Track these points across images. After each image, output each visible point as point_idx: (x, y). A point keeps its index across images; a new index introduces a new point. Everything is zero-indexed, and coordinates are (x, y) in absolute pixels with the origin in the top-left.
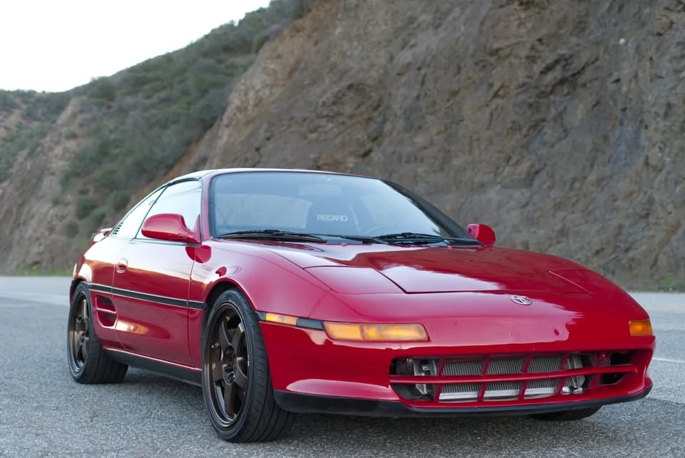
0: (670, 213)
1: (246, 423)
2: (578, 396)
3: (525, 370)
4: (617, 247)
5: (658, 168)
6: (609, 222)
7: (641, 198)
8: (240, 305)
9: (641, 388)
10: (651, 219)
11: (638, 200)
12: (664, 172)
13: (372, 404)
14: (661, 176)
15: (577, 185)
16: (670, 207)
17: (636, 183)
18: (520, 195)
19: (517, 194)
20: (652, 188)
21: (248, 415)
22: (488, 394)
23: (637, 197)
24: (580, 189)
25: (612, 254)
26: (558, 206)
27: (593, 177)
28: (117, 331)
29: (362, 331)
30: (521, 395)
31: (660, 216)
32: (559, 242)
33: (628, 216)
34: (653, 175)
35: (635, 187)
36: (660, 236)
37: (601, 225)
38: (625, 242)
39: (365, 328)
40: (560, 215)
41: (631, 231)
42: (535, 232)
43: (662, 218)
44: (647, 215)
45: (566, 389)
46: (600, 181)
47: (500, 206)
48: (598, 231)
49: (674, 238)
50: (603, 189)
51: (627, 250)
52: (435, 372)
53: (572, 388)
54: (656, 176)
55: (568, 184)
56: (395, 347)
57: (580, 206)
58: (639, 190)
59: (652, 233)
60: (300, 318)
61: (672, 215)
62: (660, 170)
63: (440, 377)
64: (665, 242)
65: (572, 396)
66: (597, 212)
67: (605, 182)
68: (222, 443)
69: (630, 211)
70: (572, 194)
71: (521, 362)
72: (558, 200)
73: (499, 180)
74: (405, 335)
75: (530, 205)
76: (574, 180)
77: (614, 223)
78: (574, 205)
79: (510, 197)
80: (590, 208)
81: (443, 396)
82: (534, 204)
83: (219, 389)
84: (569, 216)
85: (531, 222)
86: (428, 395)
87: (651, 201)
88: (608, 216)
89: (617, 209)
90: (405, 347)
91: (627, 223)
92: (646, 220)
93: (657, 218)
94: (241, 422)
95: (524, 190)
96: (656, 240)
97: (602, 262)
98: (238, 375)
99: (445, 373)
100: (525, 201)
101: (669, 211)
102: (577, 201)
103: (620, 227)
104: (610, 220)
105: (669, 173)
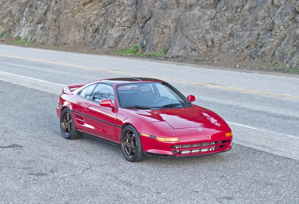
0: (282, 30)
1: (136, 158)
2: (214, 151)
3: (201, 146)
4: (257, 45)
5: (278, 6)
6: (253, 31)
7: (269, 21)
8: (133, 130)
9: (228, 149)
10: (273, 33)
11: (268, 21)
12: (280, 8)
13: (167, 155)
14: (279, 10)
15: (239, 10)
16: (282, 27)
17: (267, 12)
18: (210, 12)
19: (209, 12)
20: (275, 16)
21: (136, 156)
22: (193, 151)
23: (268, 20)
24: (240, 12)
25: (254, 48)
26: (229, 21)
27: (247, 7)
28: (85, 127)
29: (165, 139)
30: (200, 151)
31: (277, 31)
32: (229, 40)
33: (262, 29)
34: (275, 9)
35: (267, 15)
36: (277, 41)
37: (250, 33)
38: (261, 42)
39: (166, 138)
40: (230, 25)
41: (264, 37)
42: (217, 34)
43: (278, 32)
44: (271, 30)
45: (211, 150)
46: (250, 9)
47: (200, 18)
48: (248, 36)
49: (283, 43)
50: (251, 13)
51: (261, 47)
52: (181, 147)
53: (212, 149)
54: (277, 10)
55: (235, 9)
56: (172, 143)
57: (240, 21)
58: (269, 17)
59: (273, 39)
60: (150, 135)
61: (282, 31)
62: (279, 7)
63: (182, 148)
64: (279, 44)
65: (212, 151)
66: (248, 26)
67: (253, 10)
68: (129, 162)
69: (264, 26)
70: (236, 14)
71: (200, 144)
72: (229, 18)
73: (200, 3)
74: (174, 140)
75: (215, 19)
76: (238, 7)
77: (256, 32)
78: (237, 20)
79: (205, 14)
80: (245, 23)
81: (183, 153)
82: (217, 19)
83: (126, 149)
84: (234, 27)
85: (215, 28)
86: (179, 152)
87: (273, 23)
88: (254, 28)
89: (258, 25)
90: (174, 143)
91: (262, 33)
92: (271, 32)
93: (276, 32)
94: (134, 158)
95: (213, 10)
96: (275, 43)
97: (249, 52)
98: (133, 146)
99: (183, 147)
100: (212, 16)
101: (281, 29)
102: (239, 19)
103: (259, 34)
104: (254, 30)
105: (283, 9)
